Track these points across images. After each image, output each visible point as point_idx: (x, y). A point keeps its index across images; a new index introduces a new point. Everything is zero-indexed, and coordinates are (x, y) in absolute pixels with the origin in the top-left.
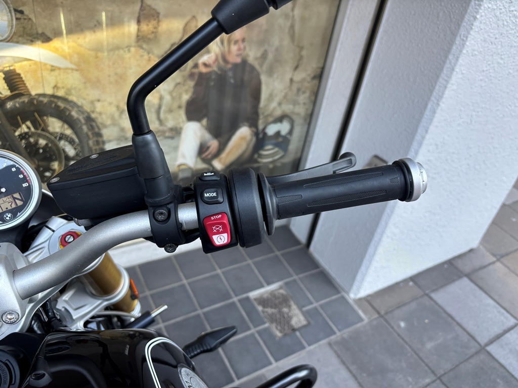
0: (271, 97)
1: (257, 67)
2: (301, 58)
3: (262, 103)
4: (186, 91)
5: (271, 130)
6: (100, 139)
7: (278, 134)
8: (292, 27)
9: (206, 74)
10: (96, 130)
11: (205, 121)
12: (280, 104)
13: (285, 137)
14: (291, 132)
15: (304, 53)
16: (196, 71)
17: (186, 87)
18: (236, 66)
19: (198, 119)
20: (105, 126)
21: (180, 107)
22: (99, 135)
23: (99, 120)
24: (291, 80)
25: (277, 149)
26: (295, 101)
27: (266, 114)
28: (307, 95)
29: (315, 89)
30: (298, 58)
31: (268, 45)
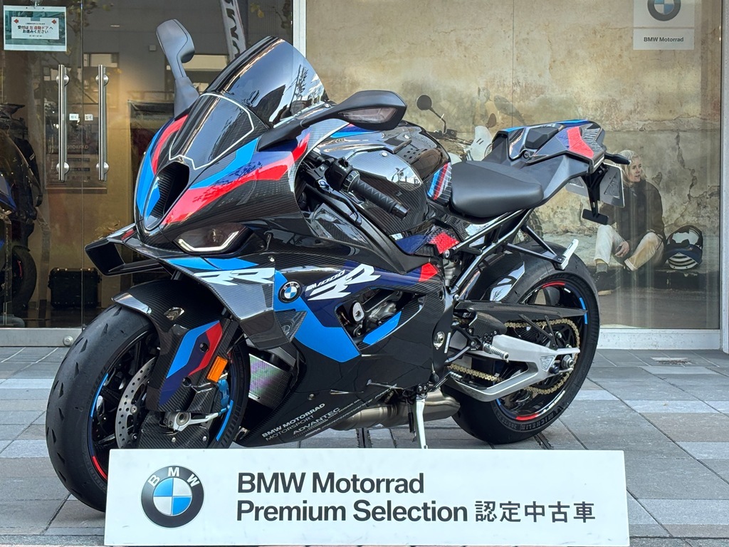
0: (672, 209)
1: (655, 185)
2: (694, 178)
3: (664, 215)
5: (679, 238)
6: (540, 231)
10: (538, 224)
12: (682, 216)
13: (694, 246)
15: (695, 174)
20: (544, 222)
22: (541, 228)
23: (541, 217)
24: (689, 195)
25: (688, 258)
26: (697, 214)
27: (670, 223)
28: (708, 209)
29: (717, 205)
30: (692, 178)
31: (661, 169)
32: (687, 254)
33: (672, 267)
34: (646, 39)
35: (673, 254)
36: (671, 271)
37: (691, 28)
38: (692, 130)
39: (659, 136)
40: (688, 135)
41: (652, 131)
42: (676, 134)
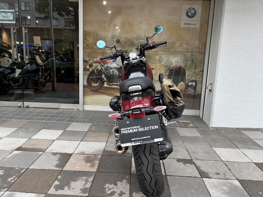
0: (189, 75)
1: (184, 68)
2: (196, 66)
3: (186, 77)
4: (168, 72)
5: (190, 84)
7: (192, 85)
8: (192, 60)
9: (172, 69)
11: (172, 79)
12: (191, 77)
13: (194, 86)
14: (196, 85)
15: (197, 65)
16: (170, 68)
17: (168, 71)
18: (179, 68)
19: (170, 79)
21: (166, 76)
24: (194, 71)
25: (192, 90)
26: (196, 77)
27: (188, 79)
28: (200, 76)
29: (202, 74)
30: (195, 66)
31: (187, 63)
32: (192, 88)
33: (187, 92)
34: (185, 24)
35: (188, 88)
36: (187, 93)
37: (199, 21)
38: (197, 52)
39: (187, 53)
40: (195, 54)
41: (185, 52)
42: (191, 53)
